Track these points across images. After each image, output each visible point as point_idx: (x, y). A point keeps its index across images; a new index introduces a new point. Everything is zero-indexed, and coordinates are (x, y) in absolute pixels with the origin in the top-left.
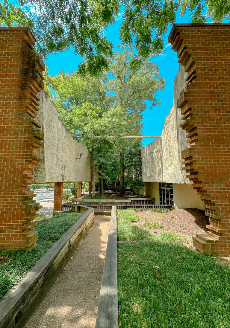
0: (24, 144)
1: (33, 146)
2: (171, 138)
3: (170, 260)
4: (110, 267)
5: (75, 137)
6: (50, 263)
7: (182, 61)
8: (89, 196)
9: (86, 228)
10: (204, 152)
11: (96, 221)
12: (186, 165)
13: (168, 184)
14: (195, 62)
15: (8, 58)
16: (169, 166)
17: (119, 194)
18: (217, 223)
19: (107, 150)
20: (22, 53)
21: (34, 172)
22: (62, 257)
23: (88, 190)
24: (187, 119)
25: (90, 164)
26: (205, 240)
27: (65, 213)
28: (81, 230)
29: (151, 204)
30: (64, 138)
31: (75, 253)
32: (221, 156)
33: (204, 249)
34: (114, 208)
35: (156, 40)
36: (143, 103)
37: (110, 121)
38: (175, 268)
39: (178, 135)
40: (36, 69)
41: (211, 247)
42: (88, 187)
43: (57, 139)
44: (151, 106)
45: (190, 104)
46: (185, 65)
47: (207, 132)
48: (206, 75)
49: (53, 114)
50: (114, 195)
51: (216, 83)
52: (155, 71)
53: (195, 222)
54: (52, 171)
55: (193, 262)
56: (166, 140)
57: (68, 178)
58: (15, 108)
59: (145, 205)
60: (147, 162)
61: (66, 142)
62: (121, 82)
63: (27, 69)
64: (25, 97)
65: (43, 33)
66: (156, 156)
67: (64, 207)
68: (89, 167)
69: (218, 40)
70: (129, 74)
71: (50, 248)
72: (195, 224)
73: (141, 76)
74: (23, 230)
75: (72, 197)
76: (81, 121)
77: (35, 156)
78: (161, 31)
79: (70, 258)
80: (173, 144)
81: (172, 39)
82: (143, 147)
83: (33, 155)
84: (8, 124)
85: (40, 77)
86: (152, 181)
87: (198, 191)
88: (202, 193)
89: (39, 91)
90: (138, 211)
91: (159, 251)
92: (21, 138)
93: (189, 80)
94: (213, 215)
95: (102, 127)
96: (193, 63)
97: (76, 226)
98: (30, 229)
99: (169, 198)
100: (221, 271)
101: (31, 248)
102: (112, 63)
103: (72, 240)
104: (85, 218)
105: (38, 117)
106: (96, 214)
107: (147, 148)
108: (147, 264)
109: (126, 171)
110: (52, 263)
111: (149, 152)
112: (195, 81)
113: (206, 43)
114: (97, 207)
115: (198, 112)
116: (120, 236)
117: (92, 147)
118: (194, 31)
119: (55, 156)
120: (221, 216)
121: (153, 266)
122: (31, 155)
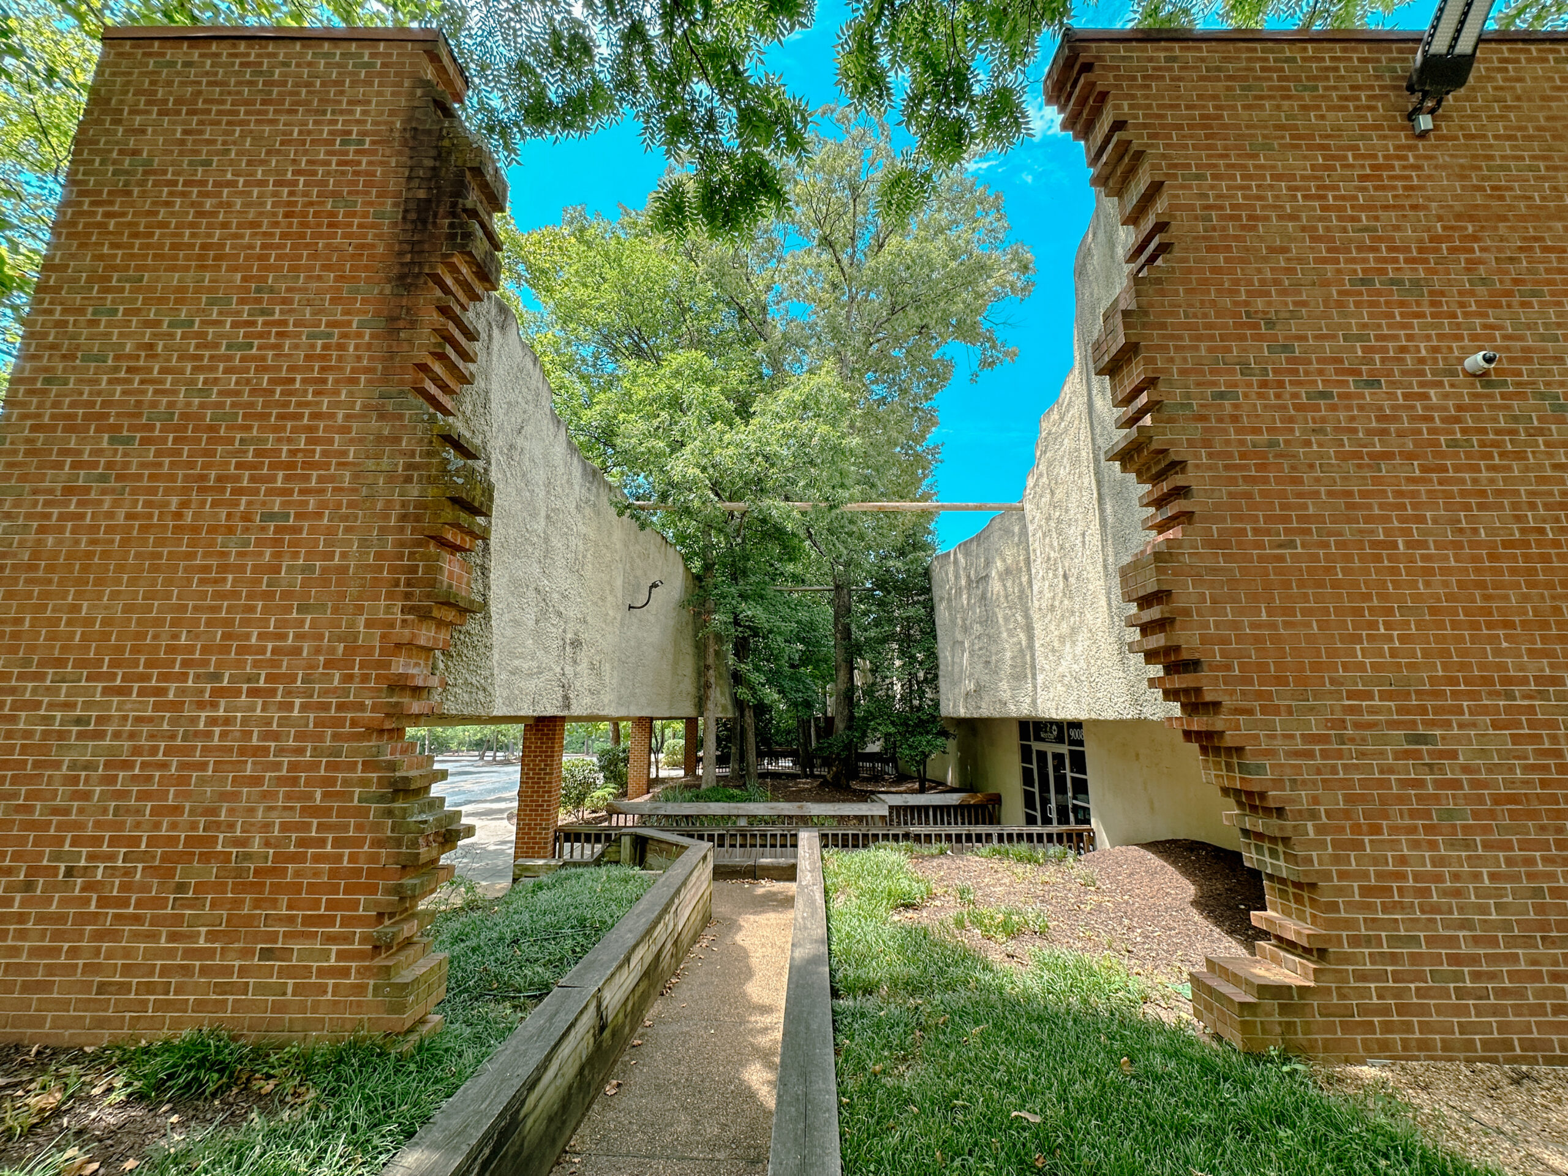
0: (402, 530)
1: (442, 543)
2: (1067, 511)
3: (1090, 1084)
4: (802, 1125)
5: (627, 507)
6: (505, 1108)
7: (1107, 179)
8: (686, 786)
9: (676, 941)
10: (1222, 569)
11: (722, 909)
12: (1146, 629)
13: (1059, 724)
14: (1162, 183)
15: (346, 153)
16: (1062, 639)
17: (829, 777)
18: (1298, 899)
19: (772, 565)
20: (408, 135)
21: (441, 665)
22: (562, 1083)
23: (680, 757)
24: (1141, 423)
25: (691, 633)
26: (1248, 983)
27: (573, 870)
28: (655, 949)
29: (984, 823)
30: (573, 511)
31: (625, 1064)
32: (1298, 587)
33: (1245, 1027)
34: (808, 839)
35: (994, 93)
36: (934, 357)
37: (789, 436)
38: (1118, 1122)
39: (1099, 494)
40: (469, 204)
41: (1277, 1018)
42: (682, 742)
43: (543, 514)
44: (975, 367)
45: (1149, 361)
46: (1119, 193)
47: (1232, 481)
48: (1210, 238)
49: (530, 397)
50: (805, 784)
51: (1259, 271)
52: (988, 220)
53: (1194, 903)
54: (516, 662)
55: (1200, 1093)
56: (1049, 518)
57: (587, 700)
58: (367, 370)
59: (954, 830)
60: (959, 621)
61: (583, 530)
62: (838, 261)
63: (428, 201)
64: (413, 324)
65: (505, 52)
66: (1002, 593)
67: (567, 839)
68: (688, 647)
69: (1256, 97)
70: (873, 230)
71: (502, 1036)
72: (1197, 916)
73: (926, 240)
74: (375, 947)
75: (603, 792)
76: (654, 434)
77: (450, 586)
78: (1013, 56)
79: (600, 1088)
80: (1080, 538)
81: (1061, 90)
82: (939, 552)
83: (441, 582)
84: (331, 441)
85: (485, 239)
86: (986, 710)
87: (1204, 750)
88: (1223, 760)
89: (475, 298)
90: (923, 857)
91: (1032, 1042)
92: (389, 504)
93: (1143, 258)
94: (1282, 863)
95: (752, 461)
96: (1155, 189)
97: (630, 931)
98: (408, 942)
99: (1070, 794)
100: (1334, 1134)
101: (414, 1038)
102: (796, 183)
103: (613, 998)
104: (673, 891)
105: (468, 413)
106: (721, 873)
107: (960, 556)
108: (980, 1108)
109: (863, 663)
110: (518, 1111)
111: (969, 577)
112: (1165, 261)
113: (1204, 107)
114: (727, 842)
115: (1188, 396)
116: (846, 977)
117: (703, 553)
118: (1151, 59)
119: (531, 594)
120: (1317, 866)
121: (1014, 1114)
122: (433, 583)
